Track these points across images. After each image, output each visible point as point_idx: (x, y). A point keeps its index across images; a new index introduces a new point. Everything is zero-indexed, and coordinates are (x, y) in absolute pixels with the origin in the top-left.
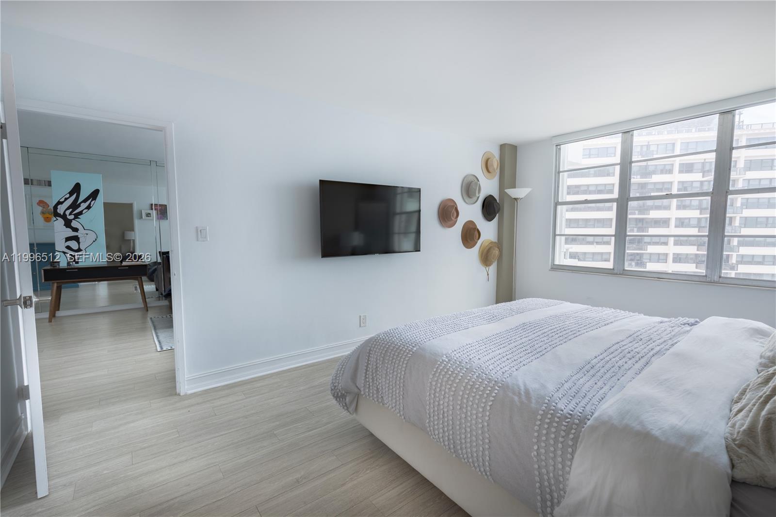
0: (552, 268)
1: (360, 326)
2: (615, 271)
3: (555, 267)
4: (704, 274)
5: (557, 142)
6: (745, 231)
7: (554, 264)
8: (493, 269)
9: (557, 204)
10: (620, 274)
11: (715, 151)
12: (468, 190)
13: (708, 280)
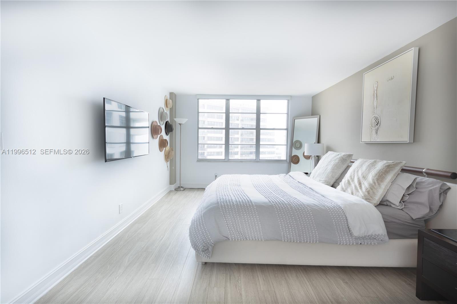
0: (197, 161)
1: (120, 213)
2: (226, 160)
3: (199, 160)
4: (255, 159)
5: (198, 97)
6: (209, 142)
7: (198, 159)
8: (169, 163)
9: (199, 128)
10: (227, 161)
11: (256, 113)
12: (162, 116)
13: (256, 161)
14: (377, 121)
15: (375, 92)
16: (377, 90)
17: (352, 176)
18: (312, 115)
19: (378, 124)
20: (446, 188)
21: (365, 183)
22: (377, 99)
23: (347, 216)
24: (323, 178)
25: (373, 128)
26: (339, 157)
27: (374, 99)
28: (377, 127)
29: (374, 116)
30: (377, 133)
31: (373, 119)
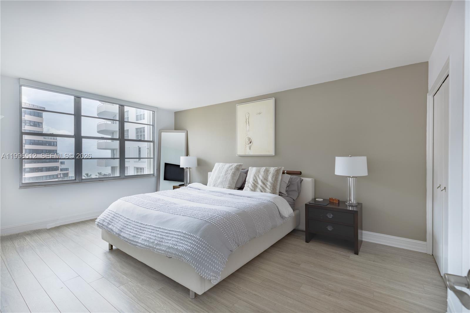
2: (77, 181)
3: (24, 185)
4: (119, 176)
7: (23, 183)
9: (22, 133)
11: (119, 121)
14: (250, 140)
15: (247, 120)
16: (248, 119)
17: (255, 180)
18: (175, 130)
19: (251, 142)
20: (301, 180)
21: (268, 183)
22: (249, 125)
23: (278, 206)
24: (226, 185)
25: (247, 145)
26: (234, 167)
27: (247, 125)
28: (250, 144)
29: (247, 136)
30: (250, 149)
31: (247, 139)
